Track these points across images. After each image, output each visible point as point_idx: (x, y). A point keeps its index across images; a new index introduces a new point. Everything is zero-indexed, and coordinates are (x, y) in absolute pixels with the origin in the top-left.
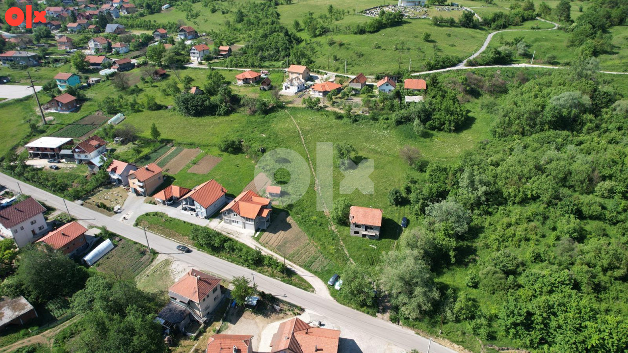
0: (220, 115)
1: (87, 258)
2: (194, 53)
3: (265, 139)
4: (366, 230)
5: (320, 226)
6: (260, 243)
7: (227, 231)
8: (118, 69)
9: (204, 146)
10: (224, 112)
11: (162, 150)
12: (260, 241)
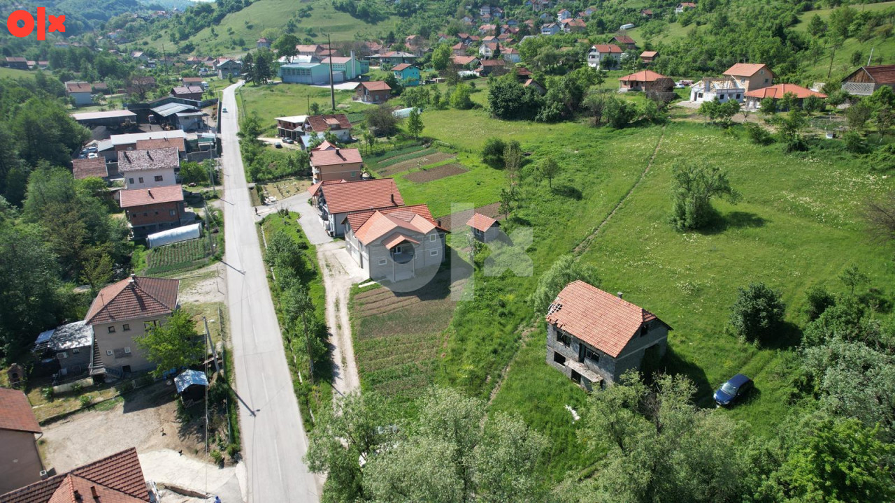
0: (540, 121)
1: (152, 237)
2: (593, 57)
3: (575, 156)
4: (581, 360)
5: (502, 315)
6: (351, 299)
7: (332, 261)
8: (480, 72)
9: (466, 151)
10: (548, 116)
11: (409, 150)
12: (356, 296)
